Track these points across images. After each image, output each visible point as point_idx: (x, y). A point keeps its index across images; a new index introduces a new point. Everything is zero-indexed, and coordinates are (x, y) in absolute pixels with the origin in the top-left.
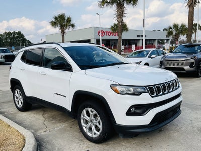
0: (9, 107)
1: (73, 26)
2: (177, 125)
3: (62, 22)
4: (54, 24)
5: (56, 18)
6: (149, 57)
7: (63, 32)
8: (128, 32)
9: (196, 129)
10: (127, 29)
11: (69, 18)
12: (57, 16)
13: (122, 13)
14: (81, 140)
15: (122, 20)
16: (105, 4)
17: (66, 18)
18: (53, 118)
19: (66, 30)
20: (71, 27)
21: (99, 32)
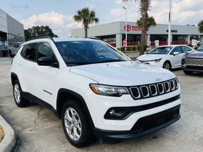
0: (10, 102)
1: (97, 20)
2: (177, 132)
3: (86, 16)
4: (77, 18)
5: (79, 13)
6: (171, 54)
7: (86, 27)
8: (155, 26)
9: (197, 139)
10: (155, 24)
11: (92, 12)
12: (81, 11)
13: (147, 6)
14: (64, 142)
15: (147, 14)
17: (90, 13)
18: (47, 116)
20: (94, 21)
21: (125, 27)
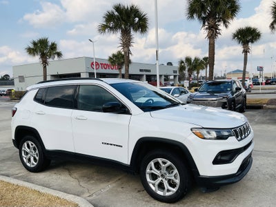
1: (59, 54)
3: (43, 49)
4: (31, 51)
5: (35, 44)
7: (45, 63)
11: (53, 44)
12: (36, 41)
16: (106, 30)
17: (50, 44)
19: (50, 60)
20: (56, 56)
21: (92, 64)
